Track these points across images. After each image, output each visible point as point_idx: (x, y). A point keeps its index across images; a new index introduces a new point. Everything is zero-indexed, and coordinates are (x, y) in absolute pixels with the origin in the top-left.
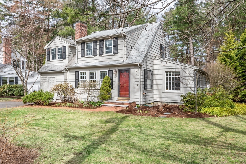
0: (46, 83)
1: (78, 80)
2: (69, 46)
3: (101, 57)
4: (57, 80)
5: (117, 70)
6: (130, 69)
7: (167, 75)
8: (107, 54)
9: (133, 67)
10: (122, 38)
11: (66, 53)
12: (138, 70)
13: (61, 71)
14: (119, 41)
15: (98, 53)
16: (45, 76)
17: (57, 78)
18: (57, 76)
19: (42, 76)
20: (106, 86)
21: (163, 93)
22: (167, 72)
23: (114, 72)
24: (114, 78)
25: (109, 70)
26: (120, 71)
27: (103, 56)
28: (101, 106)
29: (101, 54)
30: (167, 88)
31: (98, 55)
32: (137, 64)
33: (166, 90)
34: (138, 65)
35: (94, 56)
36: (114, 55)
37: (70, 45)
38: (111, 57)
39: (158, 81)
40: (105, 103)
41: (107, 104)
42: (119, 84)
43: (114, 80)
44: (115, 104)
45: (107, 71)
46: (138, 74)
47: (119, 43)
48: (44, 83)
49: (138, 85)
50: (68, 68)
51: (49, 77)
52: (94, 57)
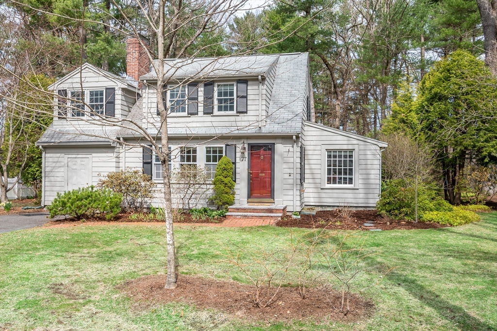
0: (62, 169)
1: (151, 163)
2: (123, 90)
3: (208, 118)
4: (95, 164)
5: (246, 146)
6: (274, 144)
7: (329, 156)
8: (222, 113)
9: (280, 141)
10: (257, 82)
11: (114, 104)
12: (291, 146)
13: (111, 145)
14: (249, 88)
15: (201, 109)
16: (58, 155)
17: (94, 159)
18: (94, 155)
19: (49, 153)
20: (226, 177)
21: (321, 189)
22: (328, 151)
23: (238, 150)
24: (238, 160)
25: (227, 145)
26: (252, 147)
27: (212, 116)
28: (225, 216)
29: (208, 112)
30: (329, 180)
31: (201, 114)
32: (292, 136)
33: (328, 183)
34: (294, 137)
35: (192, 114)
36: (238, 114)
37: (126, 87)
38: (233, 118)
39: (313, 167)
40: (229, 210)
41: (233, 212)
42: (249, 174)
43: (238, 165)
44: (254, 212)
45: (224, 146)
46: (291, 154)
47: (249, 92)
48: (56, 170)
49: (290, 176)
50: (123, 138)
51: (70, 156)
52: (190, 117)
